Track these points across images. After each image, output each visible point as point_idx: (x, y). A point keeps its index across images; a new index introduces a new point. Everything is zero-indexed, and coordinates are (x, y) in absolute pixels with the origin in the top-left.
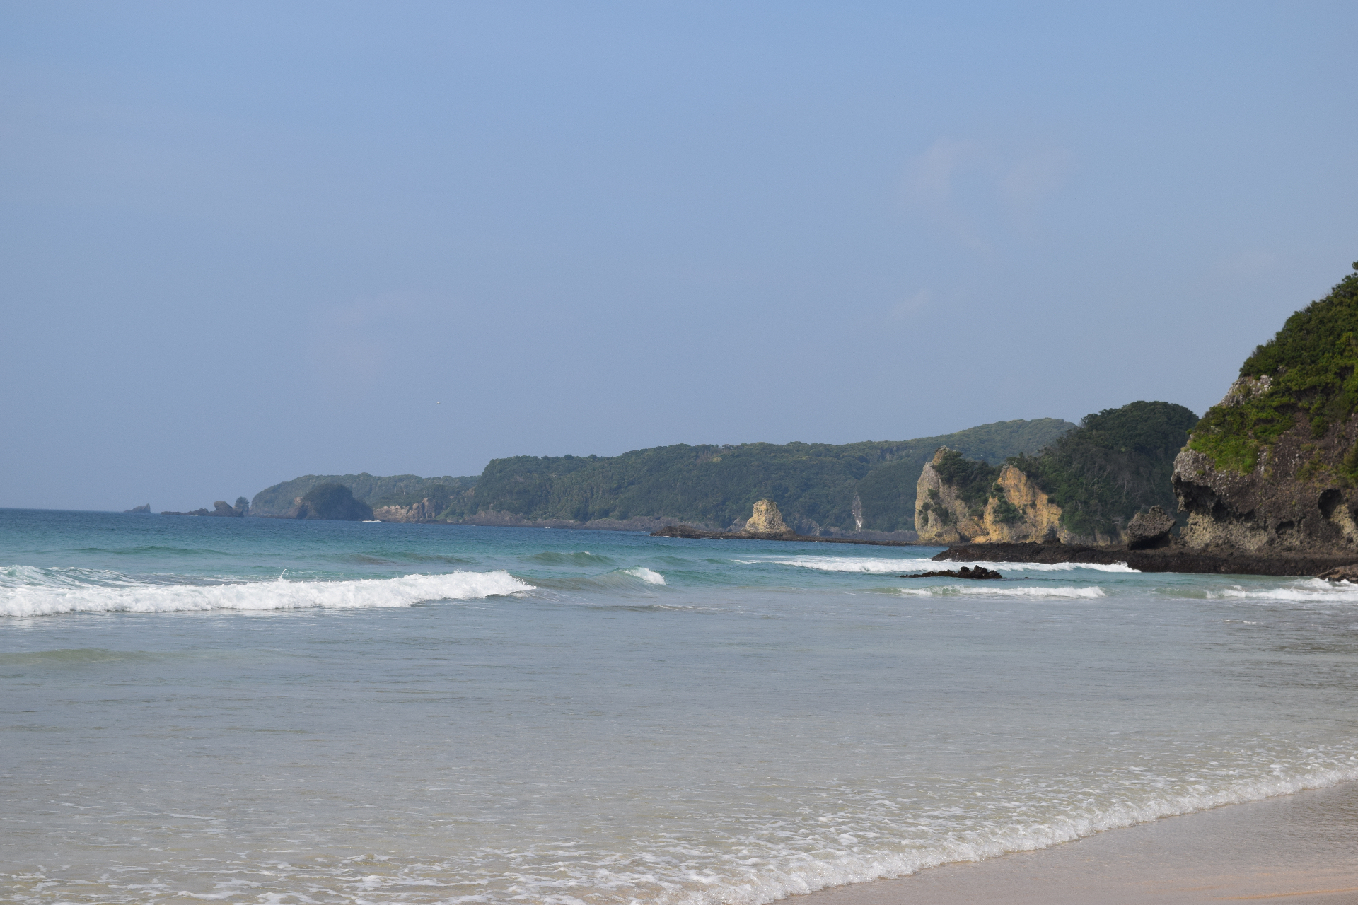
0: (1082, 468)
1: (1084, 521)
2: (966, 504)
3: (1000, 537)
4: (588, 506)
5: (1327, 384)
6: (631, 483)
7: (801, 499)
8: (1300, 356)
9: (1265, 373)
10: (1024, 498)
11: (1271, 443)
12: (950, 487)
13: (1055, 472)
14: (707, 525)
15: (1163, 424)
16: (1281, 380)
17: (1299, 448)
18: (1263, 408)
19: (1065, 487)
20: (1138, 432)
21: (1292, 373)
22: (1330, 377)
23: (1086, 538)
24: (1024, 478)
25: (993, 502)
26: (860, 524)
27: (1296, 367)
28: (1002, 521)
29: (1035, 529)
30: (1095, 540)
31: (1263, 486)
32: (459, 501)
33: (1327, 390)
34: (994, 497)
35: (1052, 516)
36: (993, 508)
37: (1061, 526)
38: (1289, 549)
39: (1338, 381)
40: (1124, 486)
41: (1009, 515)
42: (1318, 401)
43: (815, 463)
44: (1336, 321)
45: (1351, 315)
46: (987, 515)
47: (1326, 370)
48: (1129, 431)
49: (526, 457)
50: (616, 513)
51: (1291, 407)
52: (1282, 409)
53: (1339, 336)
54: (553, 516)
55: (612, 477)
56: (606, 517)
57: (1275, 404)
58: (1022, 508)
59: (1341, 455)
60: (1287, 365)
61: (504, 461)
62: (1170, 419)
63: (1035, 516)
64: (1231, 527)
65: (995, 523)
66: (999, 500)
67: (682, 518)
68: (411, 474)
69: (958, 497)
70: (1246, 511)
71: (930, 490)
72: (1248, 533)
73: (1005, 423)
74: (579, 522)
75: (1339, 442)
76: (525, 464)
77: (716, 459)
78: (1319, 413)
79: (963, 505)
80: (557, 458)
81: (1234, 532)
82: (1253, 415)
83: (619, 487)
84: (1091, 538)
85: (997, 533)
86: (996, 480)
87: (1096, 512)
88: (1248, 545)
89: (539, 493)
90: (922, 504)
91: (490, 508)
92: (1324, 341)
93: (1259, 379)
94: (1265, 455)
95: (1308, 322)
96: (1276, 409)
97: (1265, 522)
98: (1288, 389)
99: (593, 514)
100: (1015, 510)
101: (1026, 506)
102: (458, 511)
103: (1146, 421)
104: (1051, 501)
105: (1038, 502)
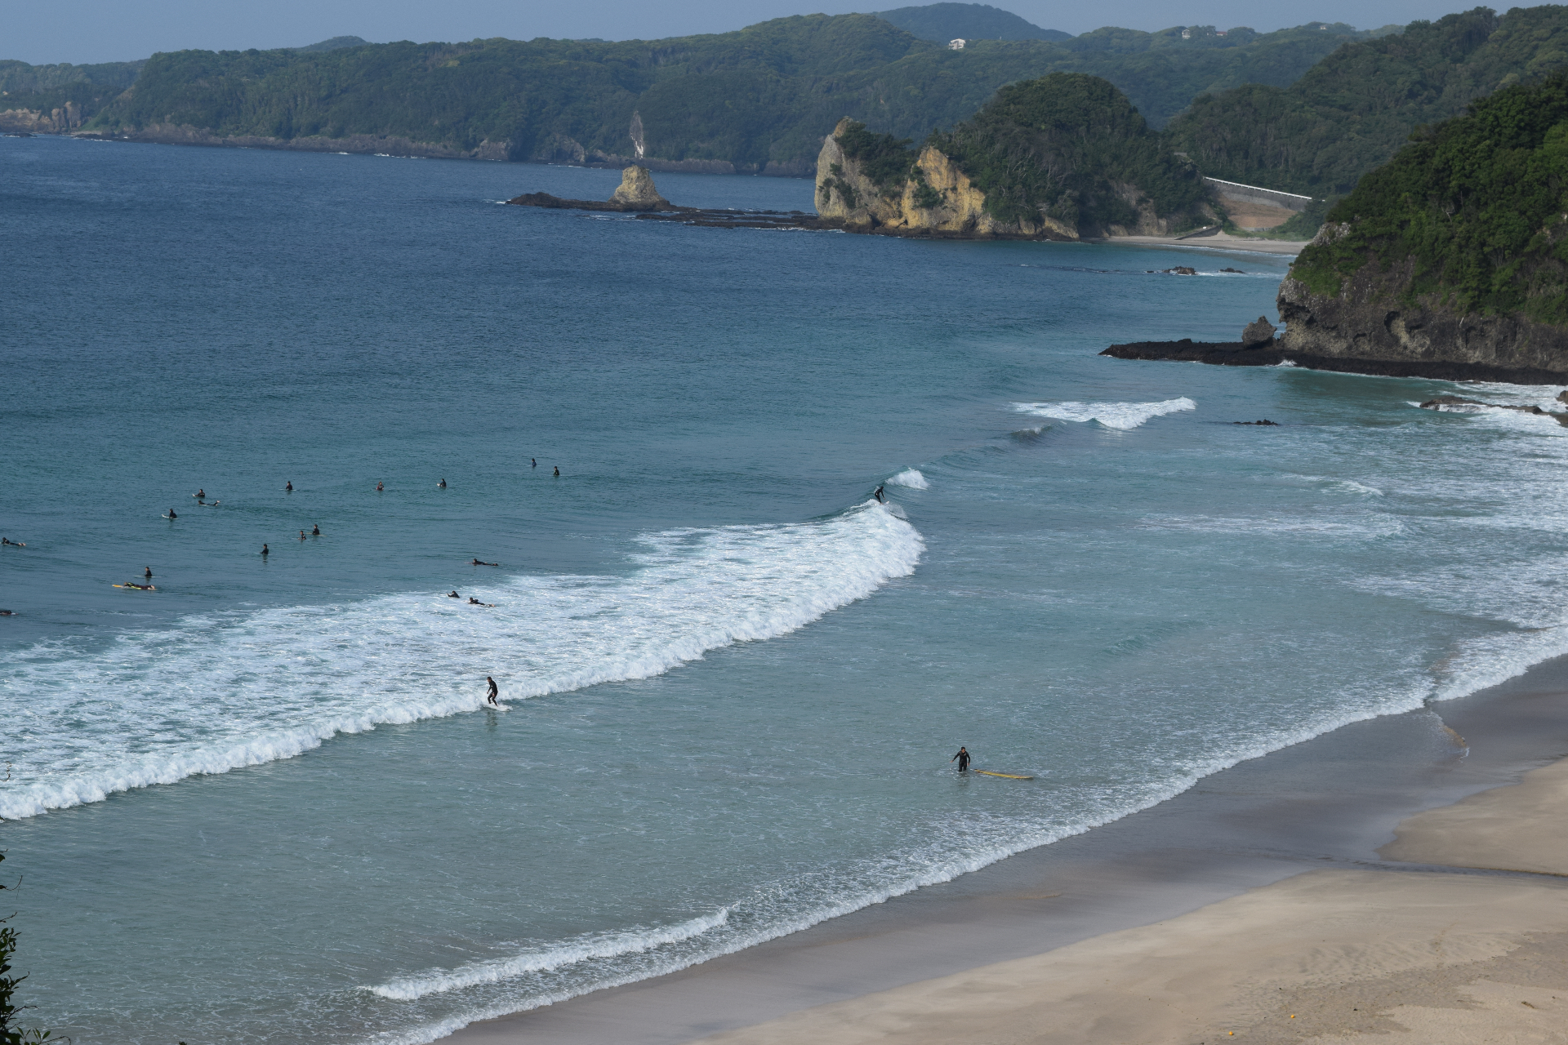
0: (1005, 150)
1: (1009, 208)
2: (870, 181)
3: (919, 223)
4: (292, 119)
5: (1391, 233)
6: (344, 91)
7: (562, 116)
8: (1371, 209)
9: (1345, 221)
10: (945, 182)
11: (1351, 276)
12: (853, 162)
13: (976, 154)
14: (445, 147)
15: (1084, 99)
16: (1358, 227)
17: (1371, 280)
18: (1345, 249)
19: (987, 171)
20: (1058, 108)
21: (1365, 223)
22: (1394, 228)
23: (1011, 226)
24: (945, 161)
25: (911, 186)
26: (641, 150)
27: (1368, 218)
28: (922, 206)
29: (955, 215)
30: (1020, 228)
31: (1345, 308)
32: (112, 106)
33: (1391, 237)
34: (913, 180)
35: (974, 201)
36: (913, 192)
37: (984, 213)
38: (1363, 353)
39: (1399, 231)
40: (1048, 171)
41: (929, 199)
42: (1384, 244)
43: (576, 68)
44: (1397, 184)
45: (1407, 179)
46: (906, 200)
47: (1390, 223)
48: (1048, 106)
49: (199, 52)
50: (329, 128)
51: (1365, 248)
52: (1359, 250)
53: (1399, 195)
54: (247, 131)
55: (320, 83)
56: (315, 134)
57: (1354, 246)
58: (942, 192)
59: (1401, 285)
60: (1361, 215)
61: (170, 56)
62: (1092, 94)
63: (956, 201)
64: (1318, 334)
65: (914, 208)
66: (919, 184)
67: (414, 138)
68: (15, 59)
69: (862, 172)
70: (1333, 325)
71: (832, 165)
72: (1332, 340)
73: (802, 17)
74: (281, 141)
75: (1400, 276)
76: (197, 63)
77: (453, 63)
78: (1385, 254)
79: (867, 181)
80: (237, 52)
81: (1321, 338)
82: (1337, 254)
83: (329, 96)
84: (1015, 226)
85: (917, 218)
86: (915, 162)
87: (1021, 197)
88: (1332, 349)
89: (229, 102)
90: (823, 180)
91: (166, 120)
92: (1388, 199)
93: (1341, 225)
94: (1346, 285)
95: (1377, 183)
96: (1354, 250)
97: (1346, 333)
98: (1363, 235)
99: (298, 130)
100: (937, 193)
101: (946, 190)
102: (112, 119)
103: (1066, 95)
104: (973, 185)
105: (959, 187)
